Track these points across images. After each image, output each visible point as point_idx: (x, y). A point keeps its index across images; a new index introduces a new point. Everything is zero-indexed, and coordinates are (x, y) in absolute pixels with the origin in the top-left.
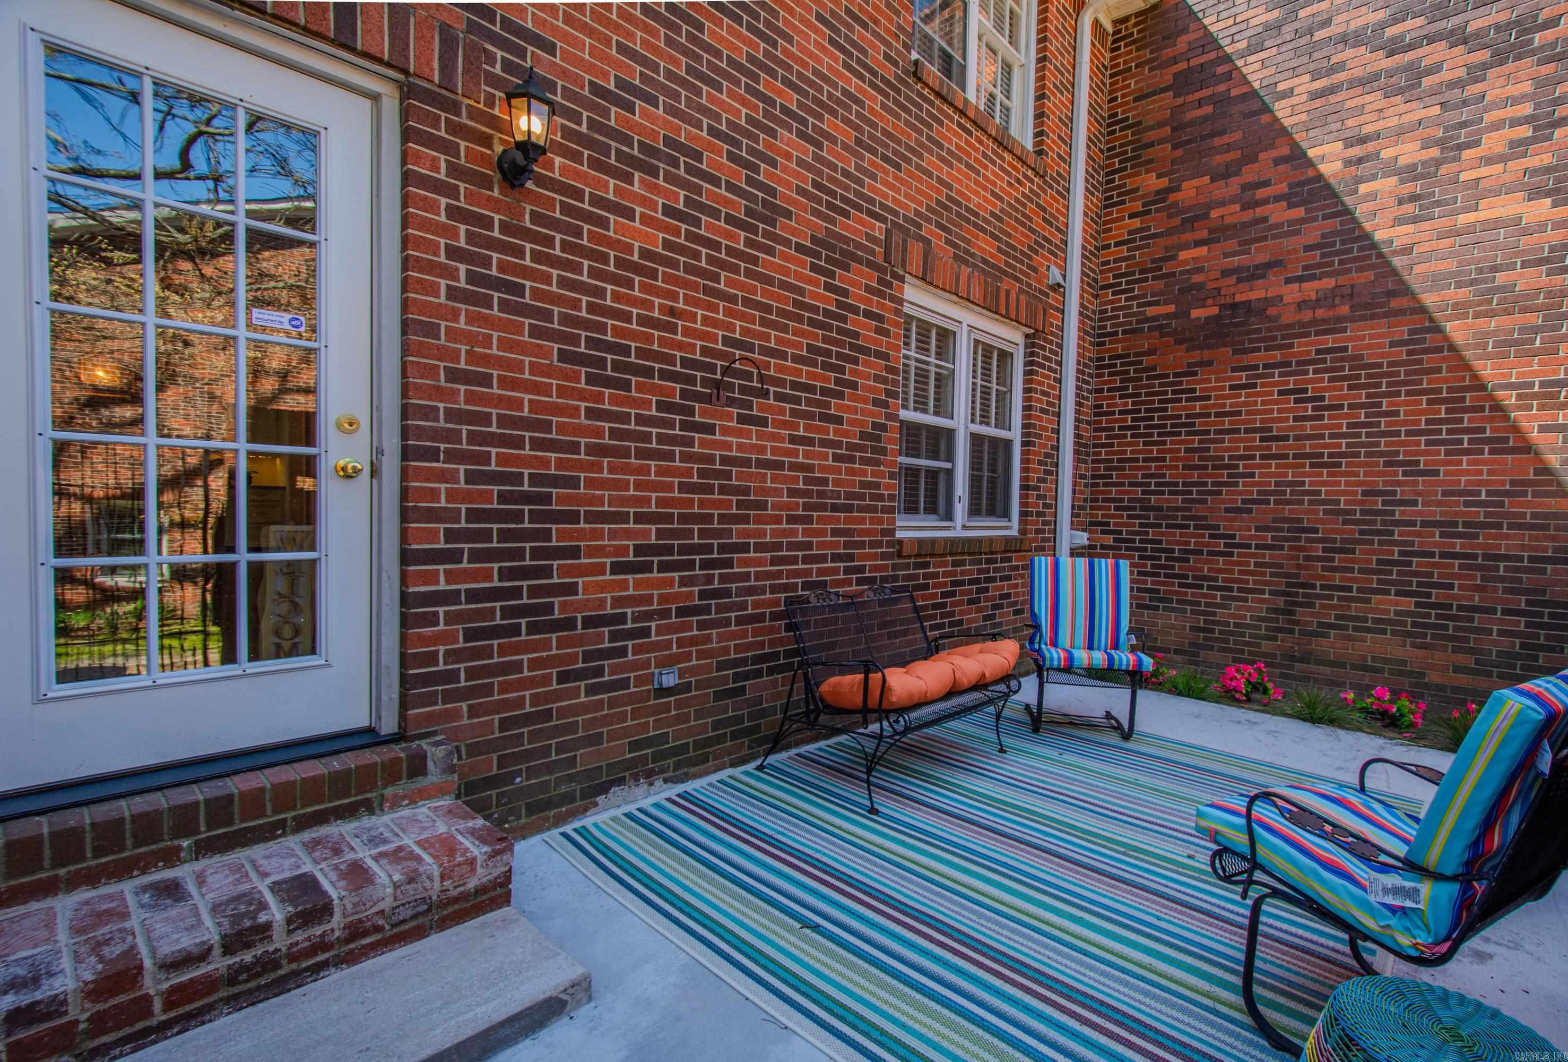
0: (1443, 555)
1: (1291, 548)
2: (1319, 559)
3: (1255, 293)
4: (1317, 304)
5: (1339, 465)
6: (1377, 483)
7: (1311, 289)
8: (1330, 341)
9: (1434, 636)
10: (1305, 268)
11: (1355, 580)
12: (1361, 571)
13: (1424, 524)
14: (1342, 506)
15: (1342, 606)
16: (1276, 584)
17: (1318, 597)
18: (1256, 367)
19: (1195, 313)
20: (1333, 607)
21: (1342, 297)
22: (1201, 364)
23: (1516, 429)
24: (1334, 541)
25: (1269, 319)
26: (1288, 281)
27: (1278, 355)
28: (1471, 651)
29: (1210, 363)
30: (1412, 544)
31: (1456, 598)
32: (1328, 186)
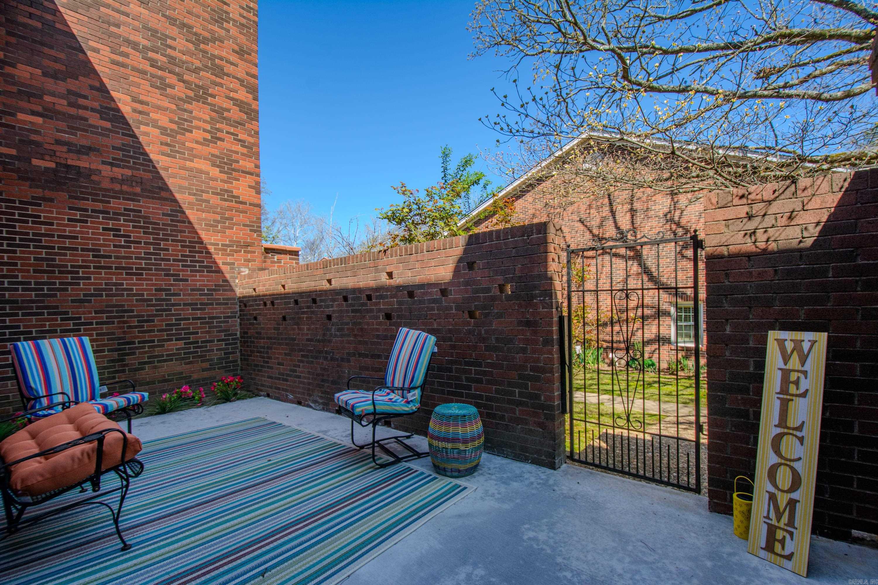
0: (194, 319)
1: (119, 322)
2: (136, 327)
3: (83, 163)
4: (123, 181)
5: (142, 274)
6: (161, 285)
7: (118, 172)
8: (131, 205)
9: (193, 357)
10: (114, 159)
11: (156, 336)
12: (158, 331)
13: (185, 305)
14: (145, 297)
15: (150, 351)
16: (111, 345)
17: (137, 348)
18: (86, 210)
19: (35, 162)
20: (145, 353)
21: (137, 182)
22: (44, 199)
23: (215, 263)
24: (143, 316)
25: (94, 182)
26: (104, 163)
27: (100, 206)
28: (208, 360)
29: (51, 200)
30: (180, 315)
31: (200, 338)
32: (124, 118)
